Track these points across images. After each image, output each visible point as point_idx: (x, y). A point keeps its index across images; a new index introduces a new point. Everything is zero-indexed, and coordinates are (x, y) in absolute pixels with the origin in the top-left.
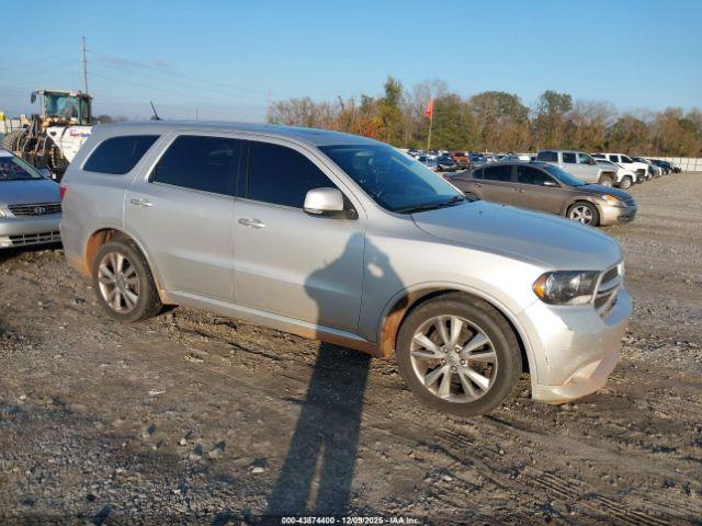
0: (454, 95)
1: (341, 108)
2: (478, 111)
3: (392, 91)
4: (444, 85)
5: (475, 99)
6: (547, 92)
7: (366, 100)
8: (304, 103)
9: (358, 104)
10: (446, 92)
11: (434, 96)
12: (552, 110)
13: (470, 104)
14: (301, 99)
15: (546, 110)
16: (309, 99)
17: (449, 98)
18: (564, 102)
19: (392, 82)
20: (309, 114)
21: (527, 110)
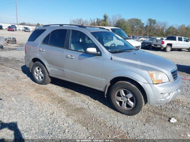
0: (123, 19)
1: (91, 22)
2: (130, 24)
3: (105, 17)
4: (121, 16)
5: (129, 20)
6: (149, 19)
7: (98, 20)
8: (80, 20)
9: (96, 21)
10: (121, 18)
11: (117, 19)
13: (128, 22)
15: (149, 24)
16: (82, 19)
17: (122, 20)
18: (154, 22)
19: (106, 15)
20: (82, 23)
21: (144, 24)
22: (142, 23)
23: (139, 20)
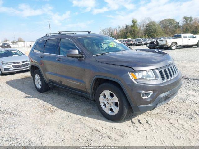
1: (119, 29)
3: (134, 22)
4: (150, 19)
5: (162, 22)
6: (184, 17)
7: (127, 26)
9: (125, 27)
10: (151, 21)
12: (187, 22)
14: (109, 28)
15: (185, 22)
16: (111, 28)
18: (191, 19)
19: (134, 20)
20: (111, 32)
21: (178, 23)
22: (177, 22)
23: (172, 20)
